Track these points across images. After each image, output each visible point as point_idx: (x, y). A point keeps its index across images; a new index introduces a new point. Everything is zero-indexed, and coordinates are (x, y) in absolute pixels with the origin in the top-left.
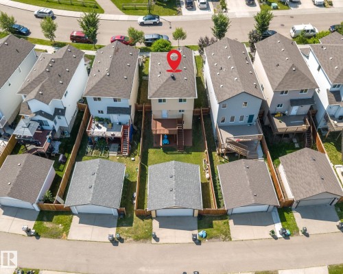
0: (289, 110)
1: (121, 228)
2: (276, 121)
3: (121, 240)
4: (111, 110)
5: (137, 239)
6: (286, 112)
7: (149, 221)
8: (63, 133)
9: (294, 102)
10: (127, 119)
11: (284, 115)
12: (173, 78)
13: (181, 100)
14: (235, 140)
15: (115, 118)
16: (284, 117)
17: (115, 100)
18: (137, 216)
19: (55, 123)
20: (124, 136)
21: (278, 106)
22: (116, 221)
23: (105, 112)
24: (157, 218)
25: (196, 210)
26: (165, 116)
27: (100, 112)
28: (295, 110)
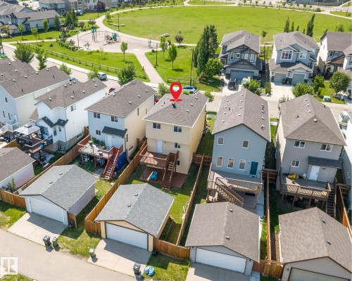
0: (307, 171)
1: (65, 237)
2: (289, 182)
3: (57, 248)
4: (108, 130)
5: (74, 253)
6: (304, 175)
7: (96, 240)
8: (60, 148)
9: (313, 161)
10: (121, 143)
11: (301, 177)
12: (174, 106)
13: (176, 129)
14: (228, 185)
15: (109, 139)
16: (300, 179)
17: (113, 119)
18: (87, 232)
19: (55, 133)
21: (293, 164)
22: (63, 230)
24: (107, 239)
25: (151, 239)
26: (160, 151)
27: (98, 132)
28: (314, 173)
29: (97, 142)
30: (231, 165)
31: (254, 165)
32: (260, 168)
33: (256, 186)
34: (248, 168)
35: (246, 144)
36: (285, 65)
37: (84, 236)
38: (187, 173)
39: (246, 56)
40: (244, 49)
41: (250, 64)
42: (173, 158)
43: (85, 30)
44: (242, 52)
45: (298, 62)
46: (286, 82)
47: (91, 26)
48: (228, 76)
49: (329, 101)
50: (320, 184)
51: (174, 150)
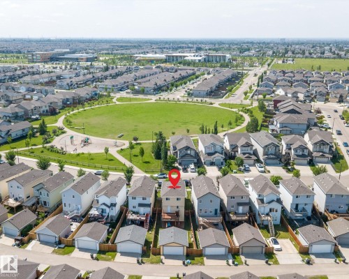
0: (238, 209)
1: (144, 258)
2: (231, 215)
3: (144, 263)
4: (141, 205)
5: (152, 263)
6: (237, 211)
7: (159, 256)
8: (112, 220)
9: (239, 204)
10: (149, 210)
11: (236, 213)
13: (178, 199)
14: (208, 221)
15: (142, 210)
16: (236, 214)
17: (144, 199)
18: (152, 254)
19: (110, 211)
20: (146, 219)
21: (231, 207)
22: (141, 256)
23: (137, 207)
24: (164, 255)
25: (185, 248)
26: (169, 211)
27: (134, 207)
28: (241, 209)
29: (134, 213)
30: (206, 212)
31: (216, 210)
32: (219, 211)
33: (219, 219)
34: (214, 212)
35: (211, 201)
36: (210, 154)
37: (152, 256)
38: (183, 220)
39: (189, 152)
40: (187, 148)
41: (192, 156)
42: (177, 214)
43: (57, 136)
44: (186, 150)
45: (216, 152)
46: (212, 164)
47: (60, 131)
48: (180, 164)
49: (236, 173)
50: (244, 214)
51: (177, 210)
